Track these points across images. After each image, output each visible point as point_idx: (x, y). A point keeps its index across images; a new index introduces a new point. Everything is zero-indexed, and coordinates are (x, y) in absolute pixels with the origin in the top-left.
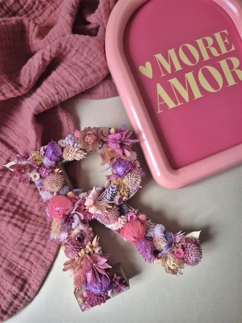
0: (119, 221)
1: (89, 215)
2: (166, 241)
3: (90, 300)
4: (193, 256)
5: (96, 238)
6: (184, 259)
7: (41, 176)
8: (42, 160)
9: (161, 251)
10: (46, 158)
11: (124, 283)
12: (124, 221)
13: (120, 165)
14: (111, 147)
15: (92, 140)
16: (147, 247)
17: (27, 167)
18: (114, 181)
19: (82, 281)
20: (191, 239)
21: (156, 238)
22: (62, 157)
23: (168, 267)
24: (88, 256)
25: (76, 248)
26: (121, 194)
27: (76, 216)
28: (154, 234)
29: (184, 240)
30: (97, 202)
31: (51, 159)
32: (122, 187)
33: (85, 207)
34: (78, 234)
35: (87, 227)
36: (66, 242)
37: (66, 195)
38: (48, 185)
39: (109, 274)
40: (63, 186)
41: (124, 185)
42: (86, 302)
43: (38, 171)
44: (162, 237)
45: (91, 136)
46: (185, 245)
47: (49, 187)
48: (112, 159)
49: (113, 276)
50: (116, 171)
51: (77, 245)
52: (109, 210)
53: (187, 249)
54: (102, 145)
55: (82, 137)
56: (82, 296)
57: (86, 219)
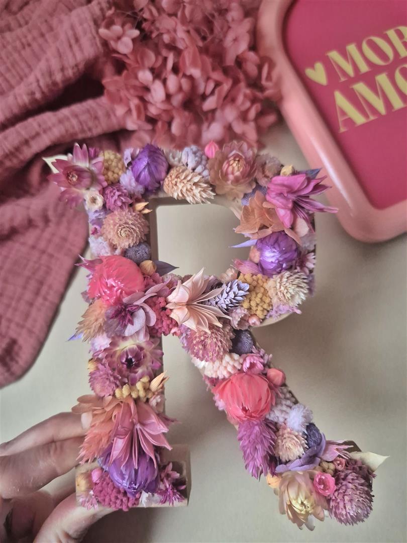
0: (224, 362)
1: (169, 322)
2: (306, 446)
3: (101, 491)
4: (354, 503)
5: (162, 375)
6: (328, 500)
7: (104, 206)
8: (120, 173)
9: (286, 463)
10: (129, 173)
11: (182, 490)
12: (234, 367)
13: (276, 246)
14: (270, 203)
15: (239, 170)
16: (262, 441)
17: (86, 175)
18: (246, 277)
19: (101, 449)
20: (359, 464)
21: (286, 431)
22: (161, 182)
23: (289, 503)
24: (132, 405)
25: (116, 378)
26: (250, 309)
27: (141, 312)
28: (286, 419)
29: (344, 461)
30: (195, 303)
31: (137, 179)
32: (260, 295)
33: (167, 303)
34: (132, 351)
35: (153, 346)
36: (100, 356)
37: (138, 264)
38: (112, 227)
39: (159, 459)
40: (140, 243)
41: (265, 292)
42: (92, 492)
43: (103, 192)
44: (301, 434)
45: (239, 161)
46: (343, 472)
47: (112, 231)
48: (263, 227)
49: (164, 467)
50: (261, 255)
51: (120, 372)
52: (214, 331)
53: (344, 483)
54: (254, 191)
55: (219, 157)
56: (89, 477)
57: (160, 328)
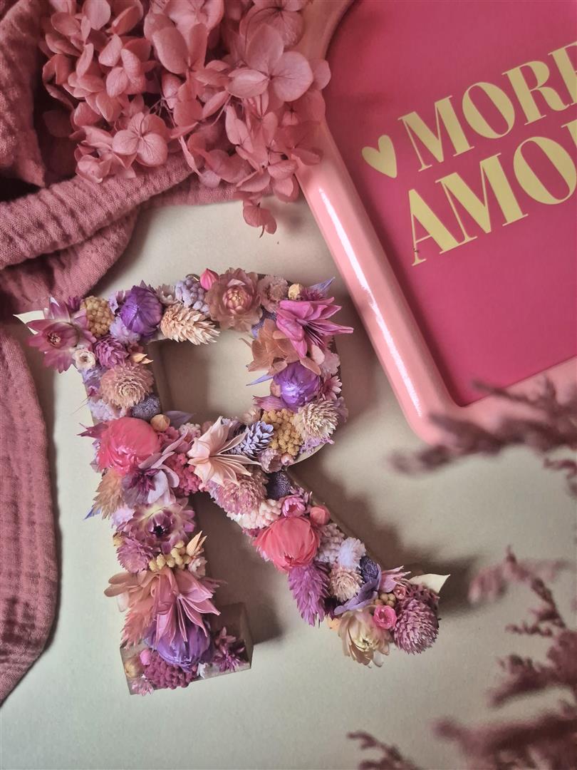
0: (260, 511)
1: (194, 479)
2: (361, 581)
3: (153, 673)
4: (416, 631)
5: (198, 537)
6: (392, 633)
7: (98, 362)
8: (108, 323)
9: (345, 602)
10: (119, 321)
11: (241, 653)
12: (273, 514)
13: (293, 380)
14: (281, 331)
15: (240, 305)
16: (314, 586)
17: (70, 333)
18: (269, 414)
19: (145, 629)
20: (420, 589)
21: (338, 570)
22: (158, 326)
23: (351, 644)
24: (170, 575)
25: (147, 550)
26: (279, 448)
27: (161, 475)
28: (337, 558)
29: (404, 589)
30: (219, 454)
31: (130, 327)
32: (287, 433)
33: (189, 458)
34: (159, 517)
35: (182, 507)
36: (125, 530)
37: (148, 421)
38: (111, 387)
39: (209, 627)
40: (146, 398)
41: (293, 429)
42: (144, 676)
43: (93, 348)
44: (354, 570)
45: (238, 294)
46: (403, 600)
47: (111, 392)
48: (277, 360)
49: (218, 633)
50: (281, 390)
51: (151, 543)
52: (244, 481)
53: (405, 611)
54: (262, 320)
55: (217, 289)
56: (137, 660)
57: (185, 487)
